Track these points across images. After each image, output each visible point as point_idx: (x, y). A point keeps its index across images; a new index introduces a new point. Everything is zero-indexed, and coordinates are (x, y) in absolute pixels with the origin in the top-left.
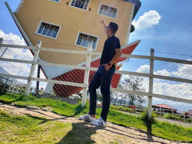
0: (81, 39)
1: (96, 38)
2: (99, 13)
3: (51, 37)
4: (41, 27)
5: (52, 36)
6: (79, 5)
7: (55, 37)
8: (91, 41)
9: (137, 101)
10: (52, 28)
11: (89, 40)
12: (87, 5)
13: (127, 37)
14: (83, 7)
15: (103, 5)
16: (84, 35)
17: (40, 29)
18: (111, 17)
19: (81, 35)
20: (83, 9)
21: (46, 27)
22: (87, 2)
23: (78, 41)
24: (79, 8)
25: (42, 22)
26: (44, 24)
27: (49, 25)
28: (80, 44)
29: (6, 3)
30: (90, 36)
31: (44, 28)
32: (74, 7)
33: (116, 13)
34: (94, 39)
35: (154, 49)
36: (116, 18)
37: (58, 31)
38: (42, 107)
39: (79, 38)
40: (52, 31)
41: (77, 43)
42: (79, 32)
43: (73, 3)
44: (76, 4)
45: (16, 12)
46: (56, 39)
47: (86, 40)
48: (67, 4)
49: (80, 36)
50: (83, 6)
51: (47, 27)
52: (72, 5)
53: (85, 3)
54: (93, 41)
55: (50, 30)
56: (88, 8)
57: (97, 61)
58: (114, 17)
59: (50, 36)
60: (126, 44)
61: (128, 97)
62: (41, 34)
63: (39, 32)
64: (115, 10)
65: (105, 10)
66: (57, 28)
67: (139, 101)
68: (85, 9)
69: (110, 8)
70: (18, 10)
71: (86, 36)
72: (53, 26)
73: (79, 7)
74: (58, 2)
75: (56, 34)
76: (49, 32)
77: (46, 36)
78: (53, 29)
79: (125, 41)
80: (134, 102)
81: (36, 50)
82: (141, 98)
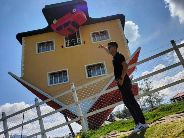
0: (90, 70)
1: (102, 64)
2: (94, 42)
3: (64, 83)
4: (50, 78)
5: (65, 81)
6: (73, 43)
7: (67, 80)
8: (99, 68)
9: (156, 103)
10: (60, 74)
11: (97, 68)
12: (80, 40)
13: (127, 50)
14: (77, 44)
15: (93, 33)
16: (91, 67)
17: (51, 81)
18: (105, 40)
19: (88, 67)
20: (78, 45)
21: (55, 77)
22: (78, 38)
23: (88, 74)
24: (75, 46)
25: (49, 74)
26: (52, 75)
27: (56, 73)
28: (91, 76)
29: (9, 73)
30: (97, 65)
31: (53, 77)
32: (69, 47)
33: (107, 34)
34: (101, 65)
35: (173, 40)
36: (110, 39)
37: (67, 74)
38: (108, 134)
39: (88, 71)
40: (62, 76)
41: (89, 76)
42: (85, 66)
43: (66, 44)
44: (70, 43)
45: (22, 76)
46: (68, 81)
47: (95, 70)
48: (63, 48)
49: (88, 69)
50: (77, 42)
51: (55, 75)
52: (67, 46)
53: (77, 39)
54: (101, 67)
55: (59, 76)
56: (82, 42)
57: (113, 82)
58: (108, 39)
59: (62, 81)
60: (130, 56)
61: (146, 103)
62: (54, 84)
63: (51, 83)
64: (106, 33)
65: (97, 36)
66: (65, 72)
67: (157, 101)
68: (80, 44)
69: (100, 33)
70: (23, 74)
71: (93, 66)
72: (60, 73)
73: (73, 45)
74: (53, 49)
75: (67, 78)
76: (60, 79)
77: (59, 83)
78: (62, 75)
79: (128, 54)
80: (154, 105)
81: (72, 92)
82: (158, 98)
